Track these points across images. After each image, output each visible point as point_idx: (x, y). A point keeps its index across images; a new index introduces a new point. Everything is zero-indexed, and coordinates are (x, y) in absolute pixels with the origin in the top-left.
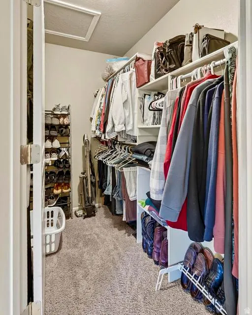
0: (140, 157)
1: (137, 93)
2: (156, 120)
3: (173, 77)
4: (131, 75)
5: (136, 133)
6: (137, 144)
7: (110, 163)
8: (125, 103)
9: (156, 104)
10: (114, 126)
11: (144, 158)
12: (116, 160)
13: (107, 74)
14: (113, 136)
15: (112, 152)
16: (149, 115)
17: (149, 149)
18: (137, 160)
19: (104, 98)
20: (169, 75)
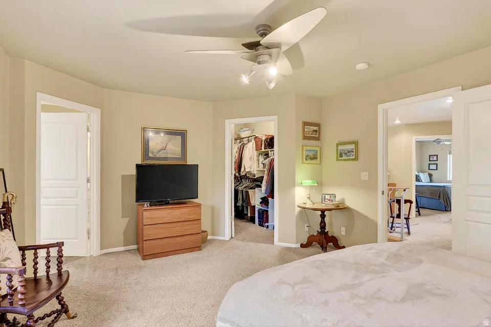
0: (257, 183)
1: (256, 153)
2: (264, 167)
3: (271, 151)
4: (253, 144)
5: (255, 172)
6: (255, 177)
7: (240, 188)
8: (250, 158)
9: (264, 162)
10: (245, 169)
11: (259, 183)
12: (243, 187)
13: (236, 136)
14: (244, 174)
15: (240, 183)
16: (261, 166)
17: (260, 180)
18: (256, 185)
19: (237, 154)
20: (269, 150)
